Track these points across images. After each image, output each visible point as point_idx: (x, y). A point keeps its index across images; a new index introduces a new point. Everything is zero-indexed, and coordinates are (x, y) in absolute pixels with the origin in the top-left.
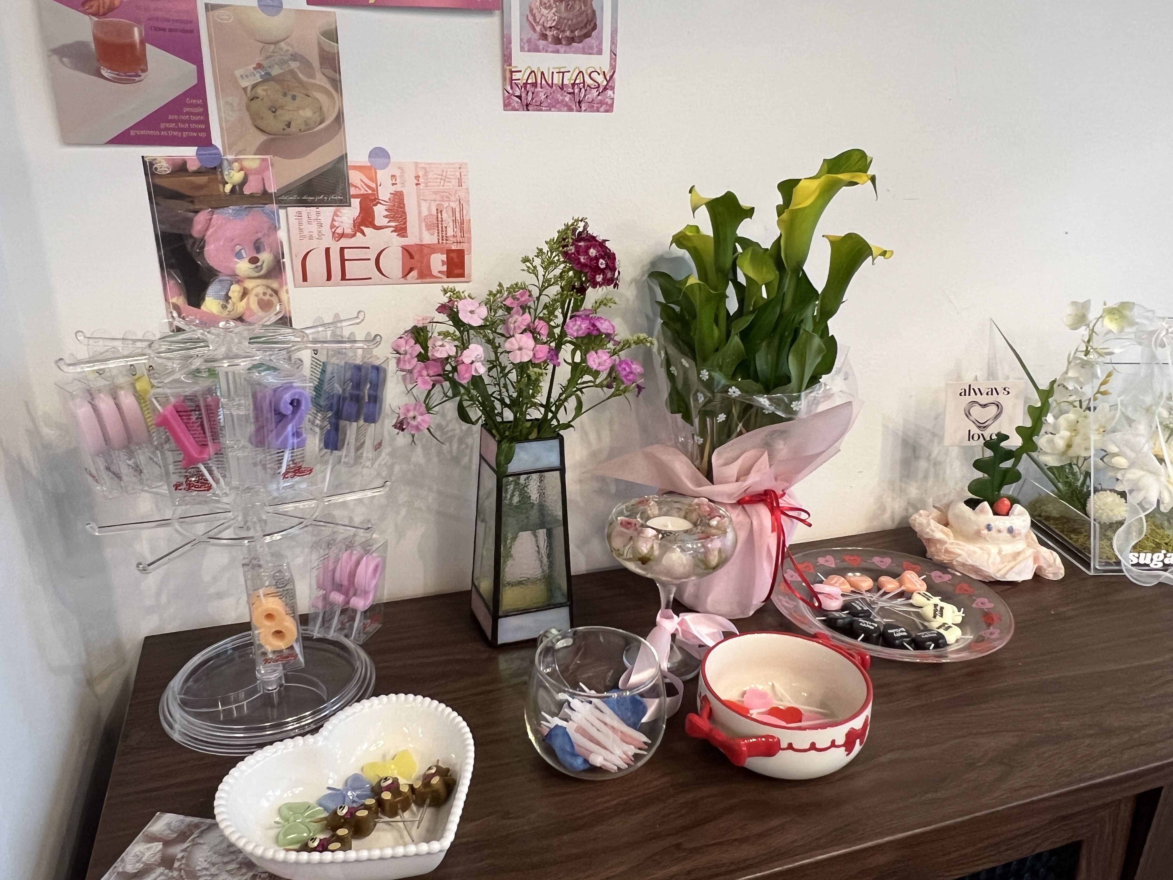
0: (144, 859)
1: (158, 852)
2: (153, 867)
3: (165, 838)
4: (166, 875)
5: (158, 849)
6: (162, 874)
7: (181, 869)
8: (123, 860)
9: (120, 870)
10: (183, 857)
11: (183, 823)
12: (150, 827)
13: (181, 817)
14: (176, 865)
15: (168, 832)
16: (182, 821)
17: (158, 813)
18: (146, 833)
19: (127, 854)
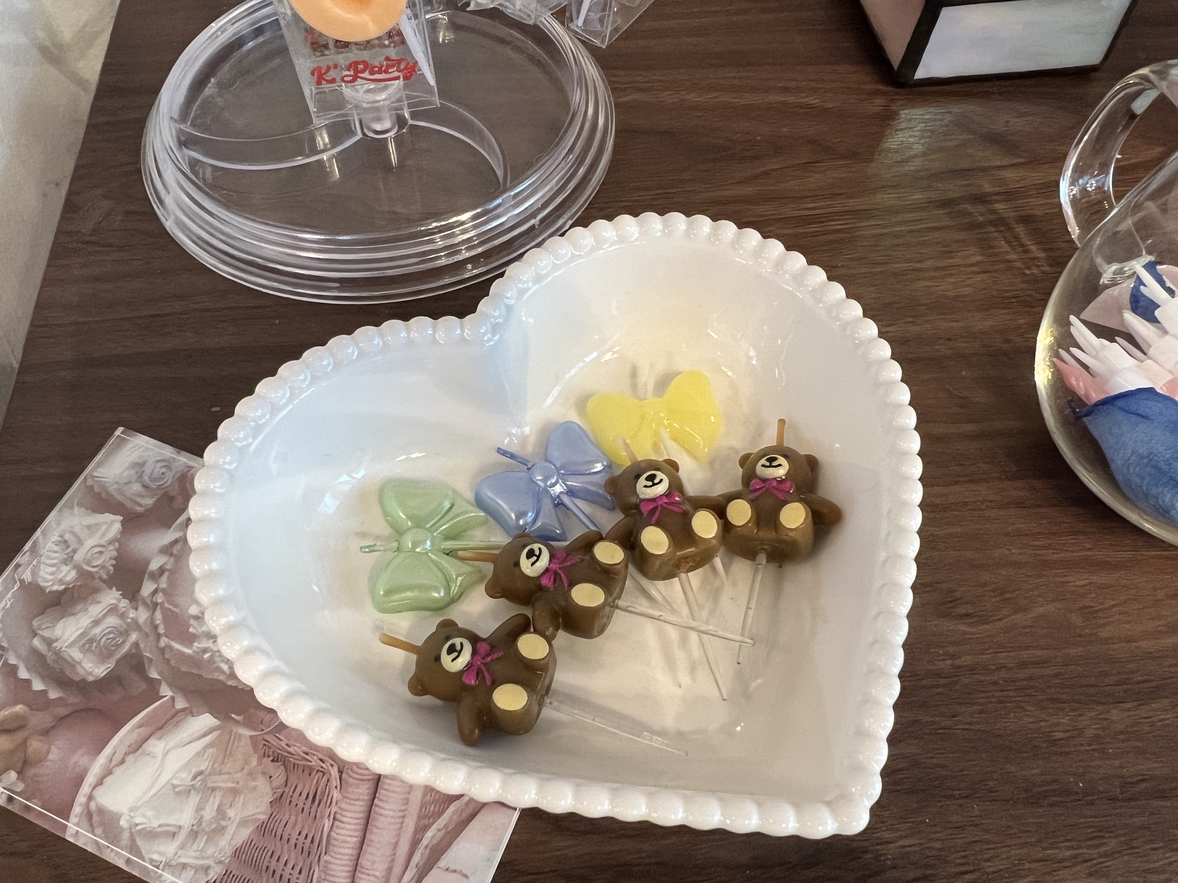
0: (78, 557)
1: (111, 542)
2: (97, 583)
3: (128, 504)
4: (123, 616)
5: (110, 536)
6: (113, 610)
7: (156, 605)
8: (34, 549)
9: (27, 576)
10: (162, 570)
11: (168, 467)
12: (99, 465)
13: (167, 451)
14: (147, 588)
15: (137, 488)
16: (168, 464)
17: (121, 429)
18: (89, 482)
19: (44, 533)
